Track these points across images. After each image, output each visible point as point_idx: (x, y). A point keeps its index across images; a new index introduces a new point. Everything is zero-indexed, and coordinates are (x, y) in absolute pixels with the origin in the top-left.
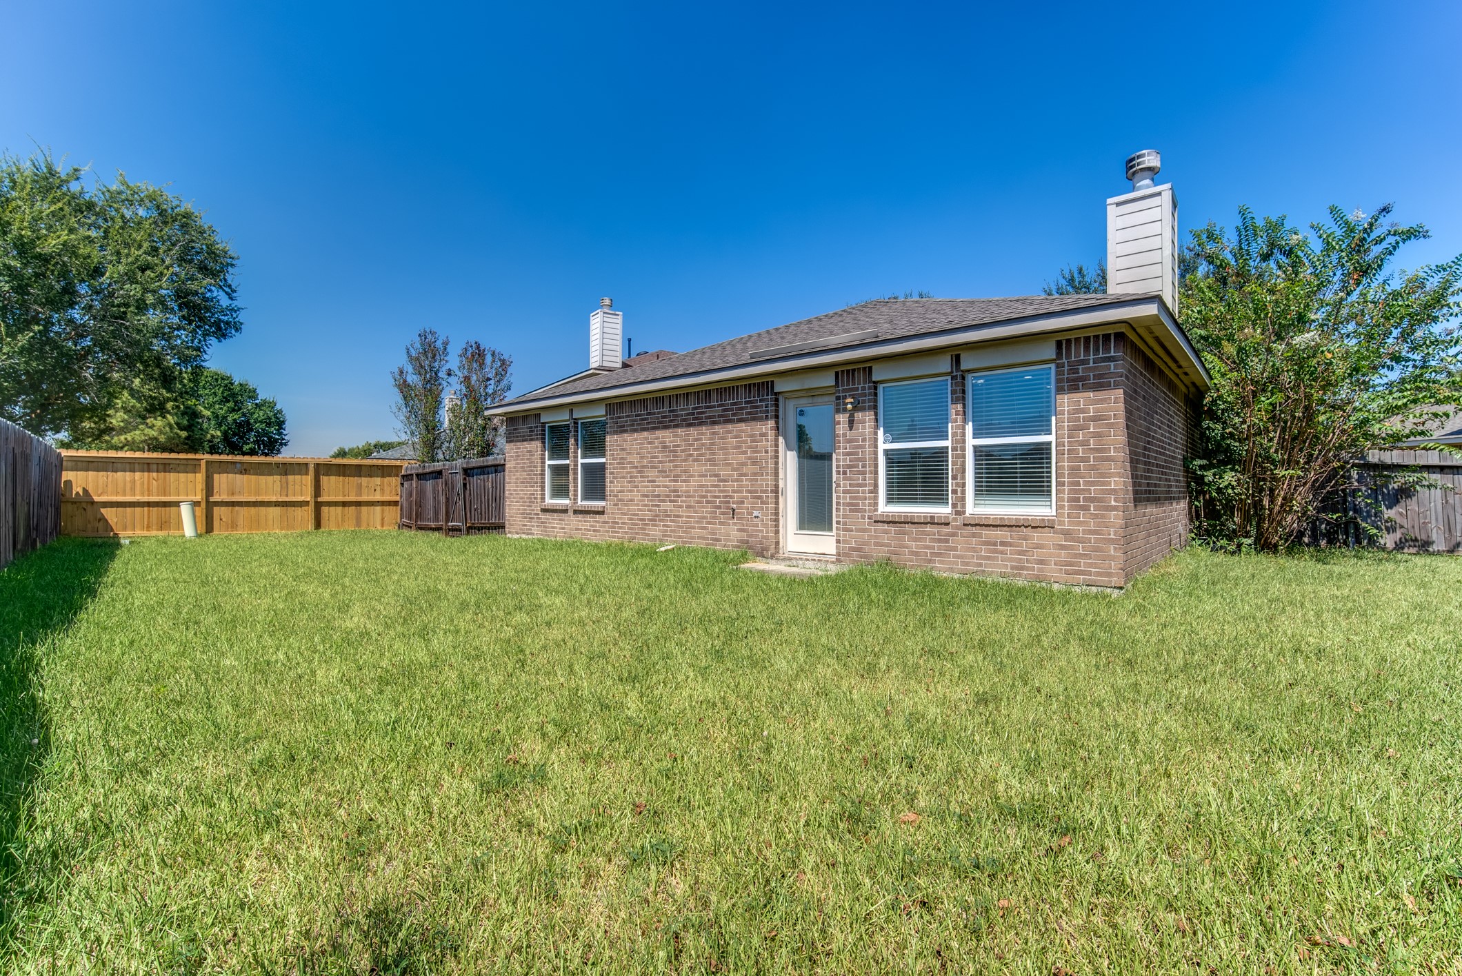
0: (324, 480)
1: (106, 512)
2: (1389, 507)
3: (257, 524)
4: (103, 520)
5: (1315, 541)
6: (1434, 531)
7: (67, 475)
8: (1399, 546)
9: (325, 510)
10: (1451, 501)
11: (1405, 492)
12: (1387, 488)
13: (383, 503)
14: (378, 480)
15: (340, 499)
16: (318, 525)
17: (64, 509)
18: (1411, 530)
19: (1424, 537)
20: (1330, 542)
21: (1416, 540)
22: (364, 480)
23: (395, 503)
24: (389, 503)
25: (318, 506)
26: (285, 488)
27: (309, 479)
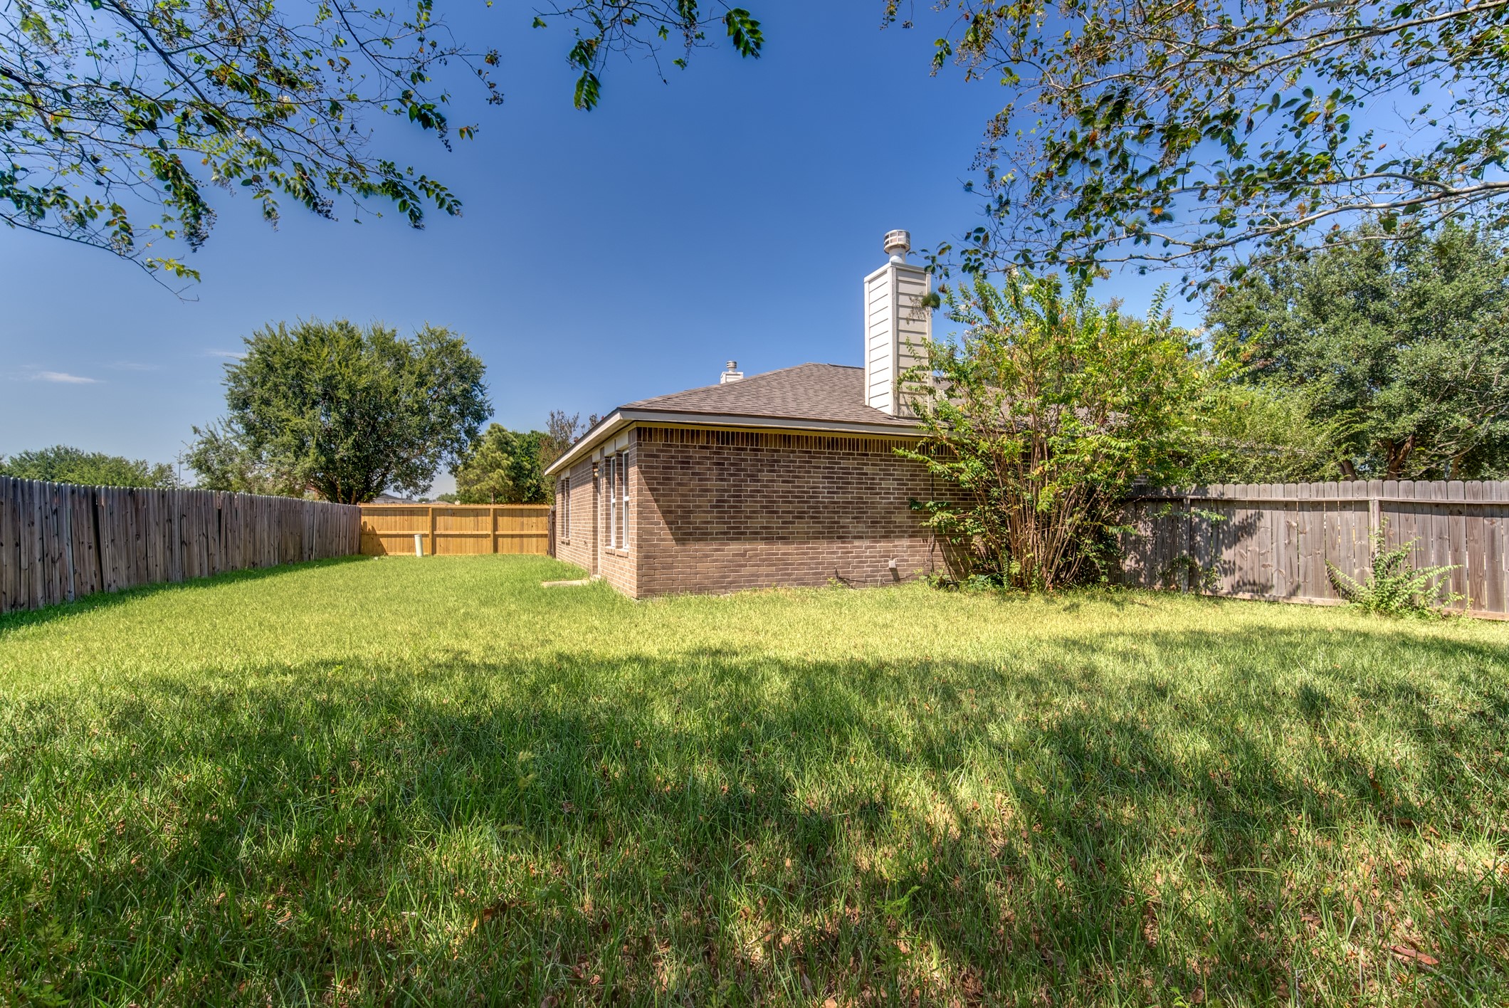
0: (500, 519)
1: (383, 541)
2: (1229, 547)
3: (460, 549)
4: (380, 545)
5: (1151, 583)
6: (1275, 575)
7: (364, 519)
8: (1236, 588)
9: (500, 540)
10: (1294, 540)
11: (1247, 529)
12: (1228, 525)
13: (537, 536)
14: (534, 519)
15: (510, 532)
16: (496, 550)
17: (365, 538)
18: (1250, 572)
19: (1263, 581)
20: (1167, 584)
21: (1254, 584)
22: (525, 519)
23: (545, 536)
24: (542, 536)
25: (496, 538)
26: (477, 527)
27: (489, 519)
